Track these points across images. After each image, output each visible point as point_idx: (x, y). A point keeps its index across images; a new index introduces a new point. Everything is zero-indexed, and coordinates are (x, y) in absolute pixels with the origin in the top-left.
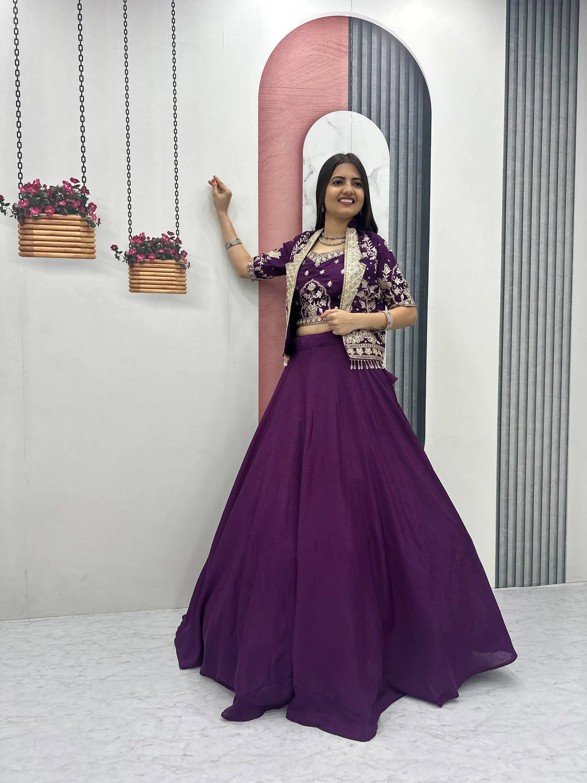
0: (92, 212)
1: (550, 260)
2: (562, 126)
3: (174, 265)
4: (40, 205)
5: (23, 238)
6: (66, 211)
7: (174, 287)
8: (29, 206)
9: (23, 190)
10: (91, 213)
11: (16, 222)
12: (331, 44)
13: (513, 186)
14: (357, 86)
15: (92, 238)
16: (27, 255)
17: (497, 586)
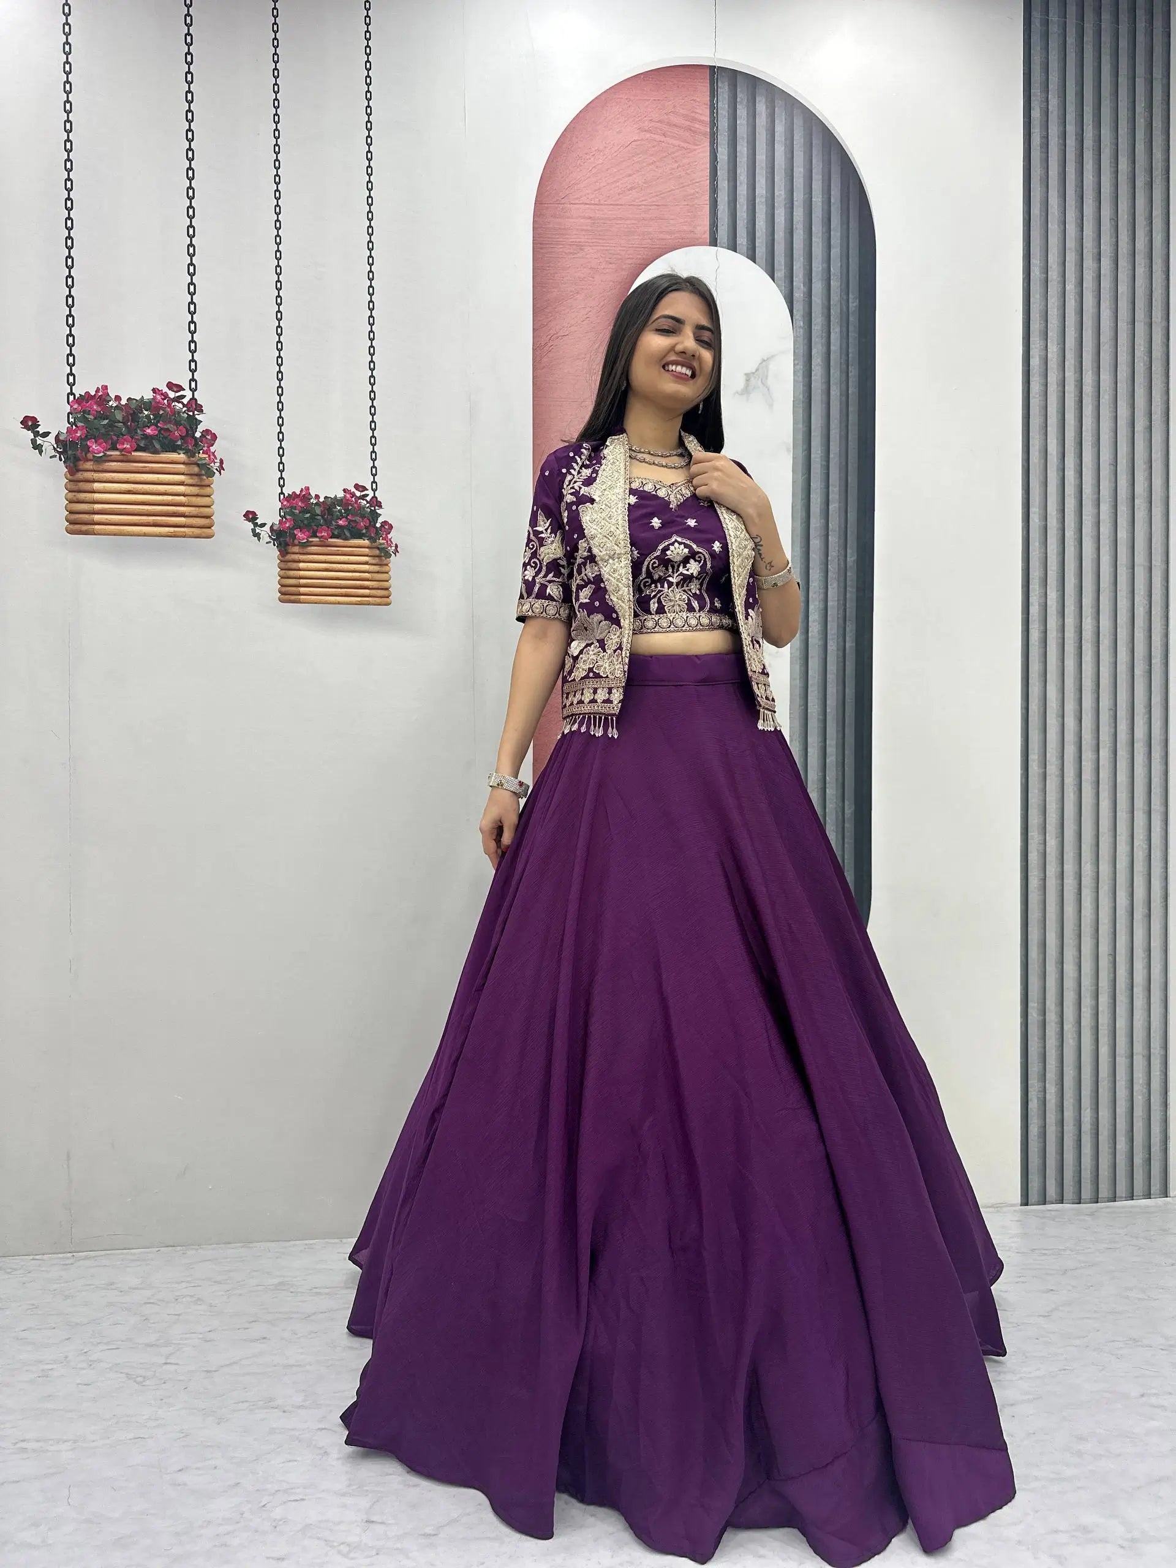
0: (208, 447)
1: (1123, 534)
2: (1141, 271)
4: (109, 435)
5: (75, 499)
6: (158, 446)
7: (367, 592)
9: (76, 406)
10: (205, 449)
11: (61, 468)
12: (674, 119)
13: (1043, 388)
14: (726, 198)
15: (207, 498)
16: (81, 531)
17: (1025, 1202)
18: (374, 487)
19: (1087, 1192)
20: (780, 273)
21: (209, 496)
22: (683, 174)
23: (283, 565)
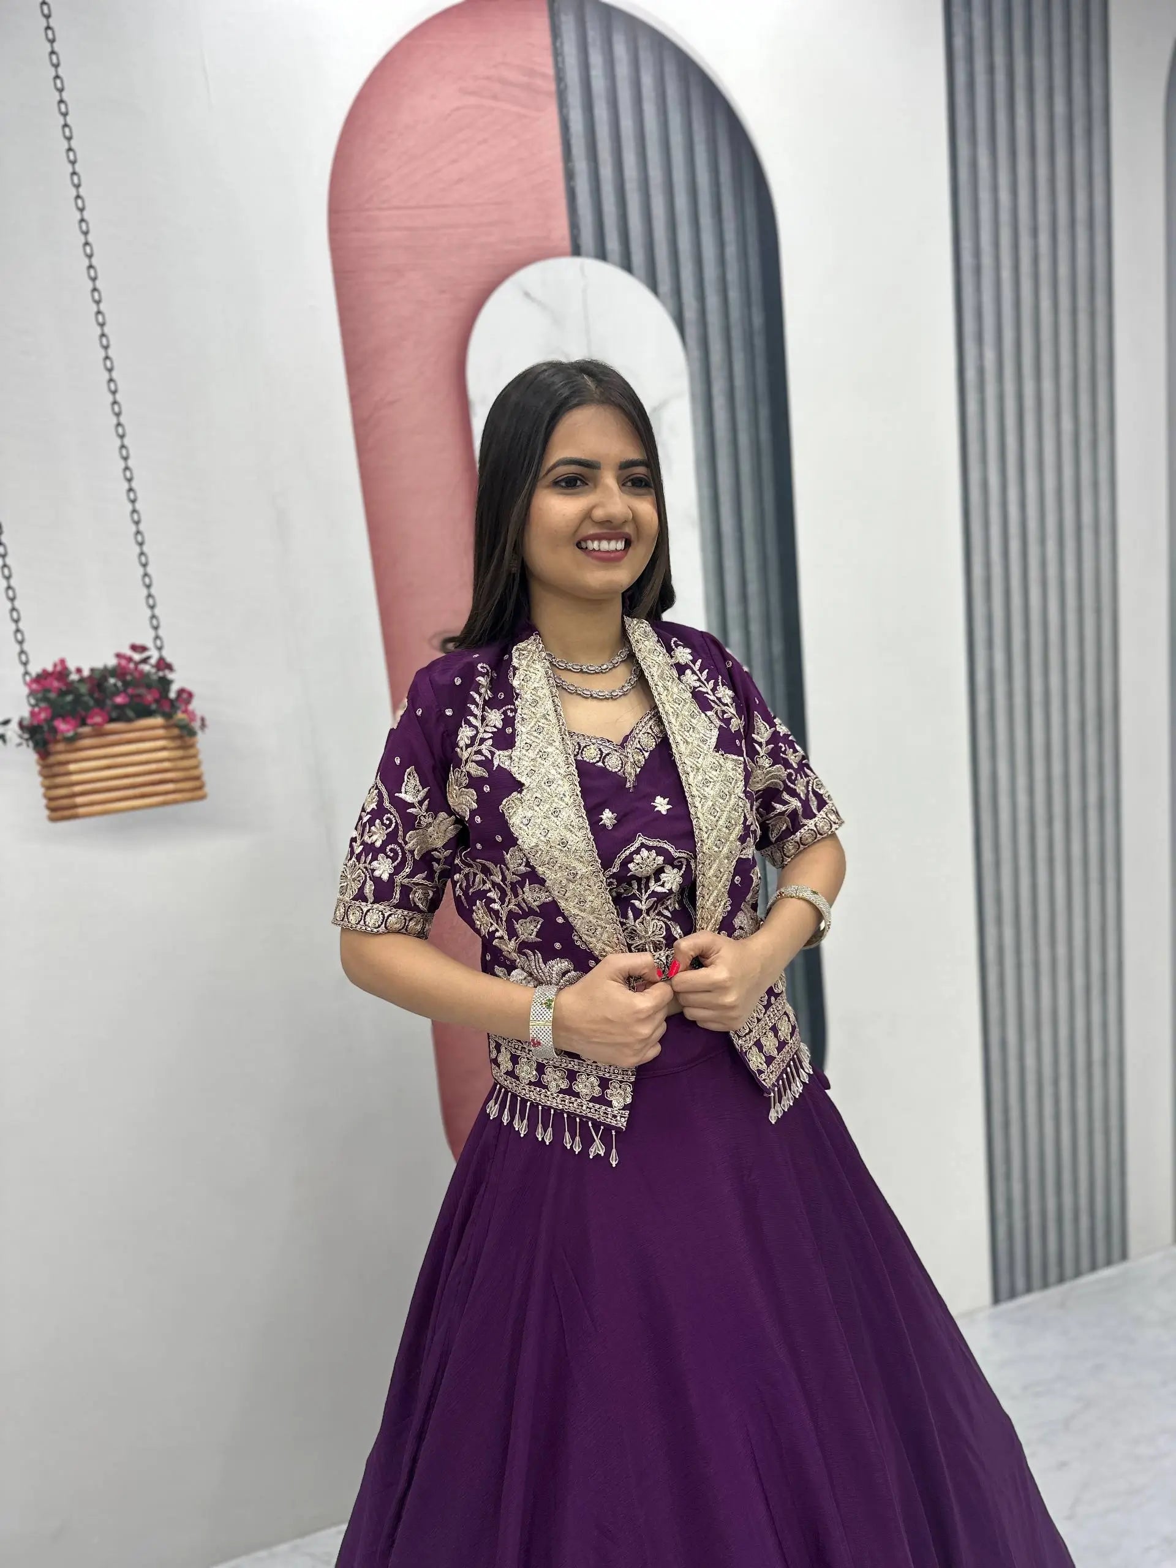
3: (161, 731)
12: (506, 74)
14: (587, 186)
17: (997, 1301)
18: (158, 644)
20: (665, 286)
22: (526, 153)
23: (46, 772)
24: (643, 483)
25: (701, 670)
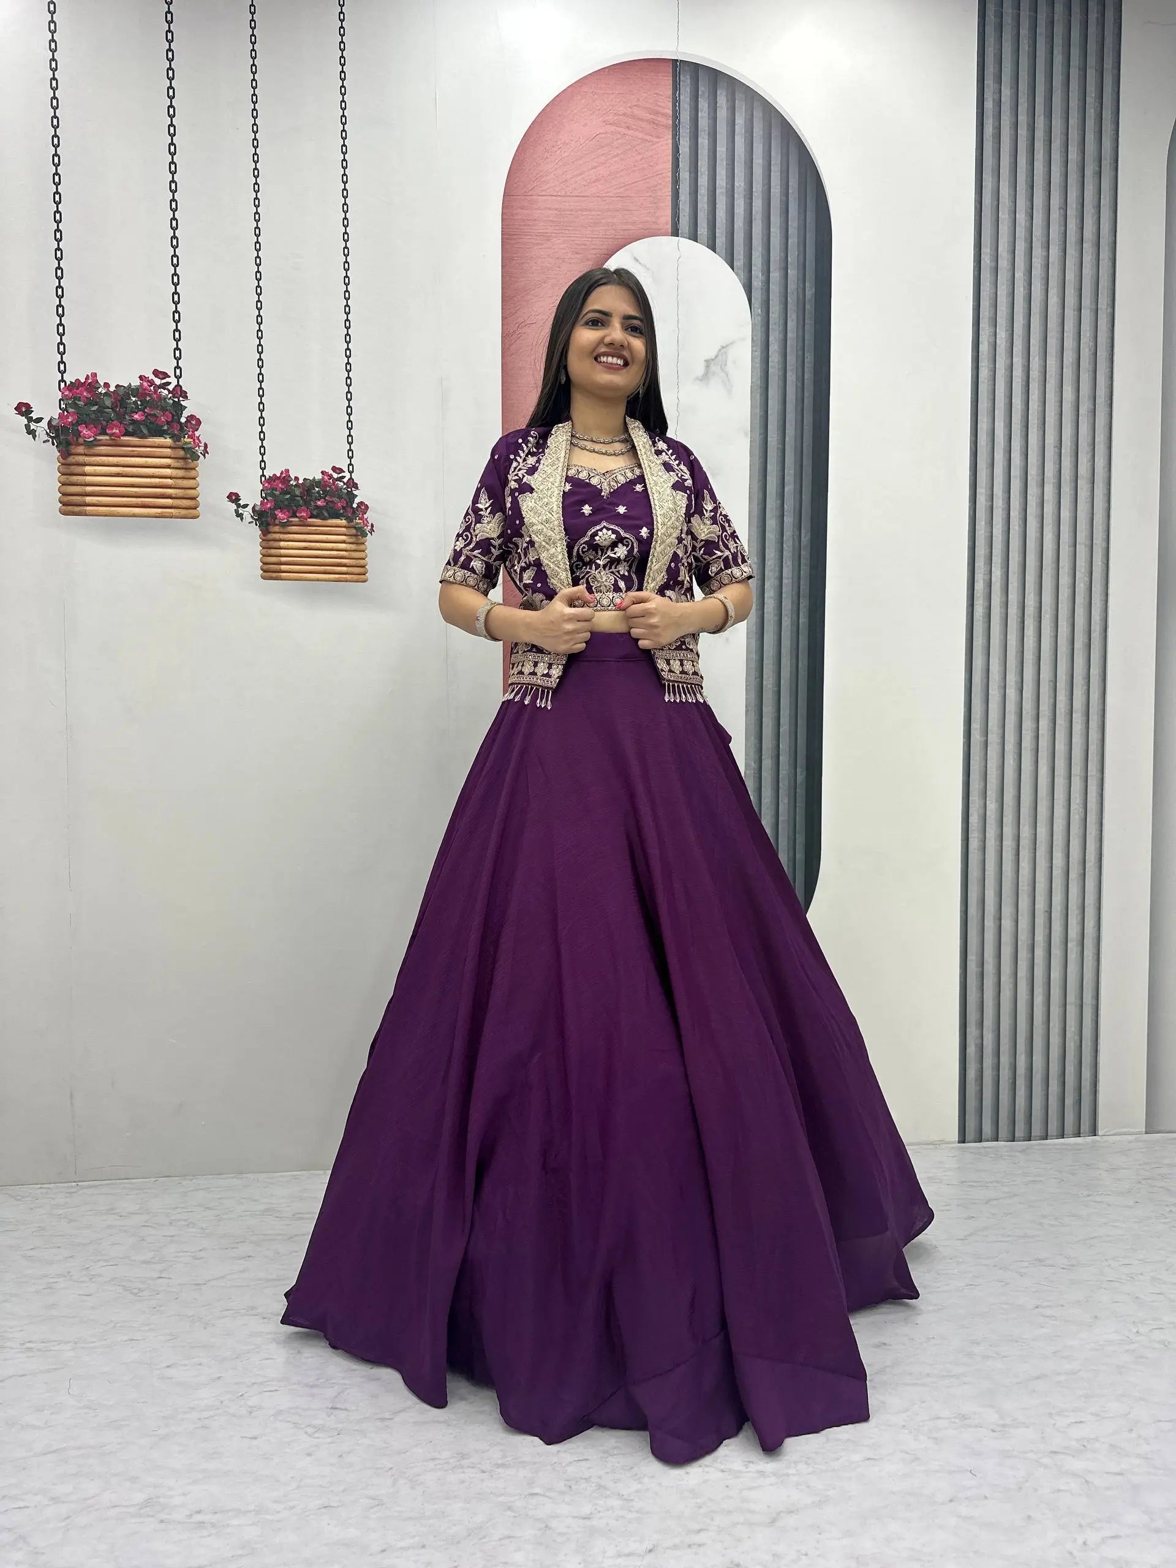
0: (193, 432)
1: (1066, 514)
2: (1088, 258)
3: (344, 529)
4: (99, 420)
5: (67, 482)
6: (145, 431)
7: (344, 569)
8: (78, 423)
9: (67, 393)
11: (53, 452)
12: (637, 112)
13: (991, 373)
14: (688, 189)
15: (192, 481)
16: (73, 512)
17: (963, 1139)
18: (351, 469)
19: (1020, 1132)
20: (739, 262)
21: (194, 479)
22: (646, 166)
23: (265, 544)
24: (638, 331)
25: (672, 454)
